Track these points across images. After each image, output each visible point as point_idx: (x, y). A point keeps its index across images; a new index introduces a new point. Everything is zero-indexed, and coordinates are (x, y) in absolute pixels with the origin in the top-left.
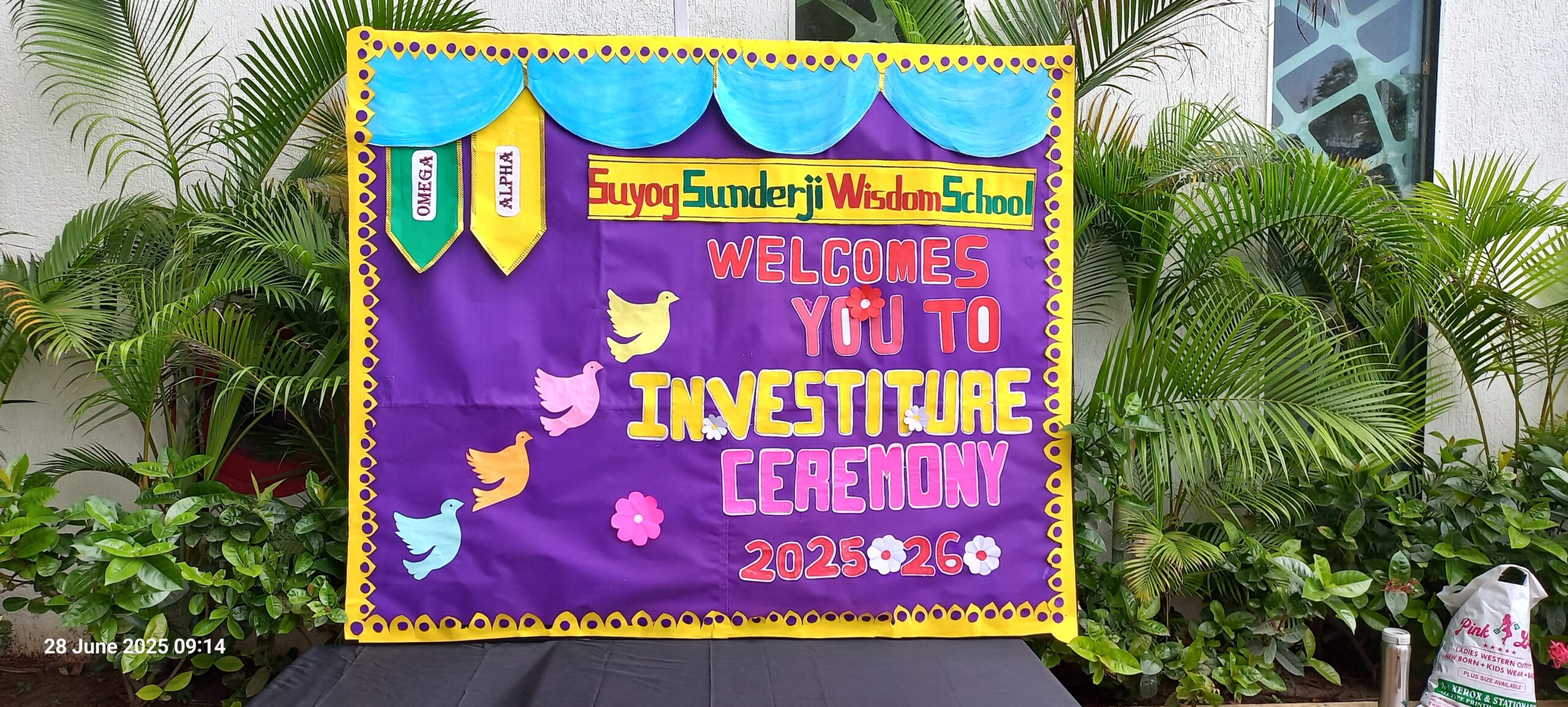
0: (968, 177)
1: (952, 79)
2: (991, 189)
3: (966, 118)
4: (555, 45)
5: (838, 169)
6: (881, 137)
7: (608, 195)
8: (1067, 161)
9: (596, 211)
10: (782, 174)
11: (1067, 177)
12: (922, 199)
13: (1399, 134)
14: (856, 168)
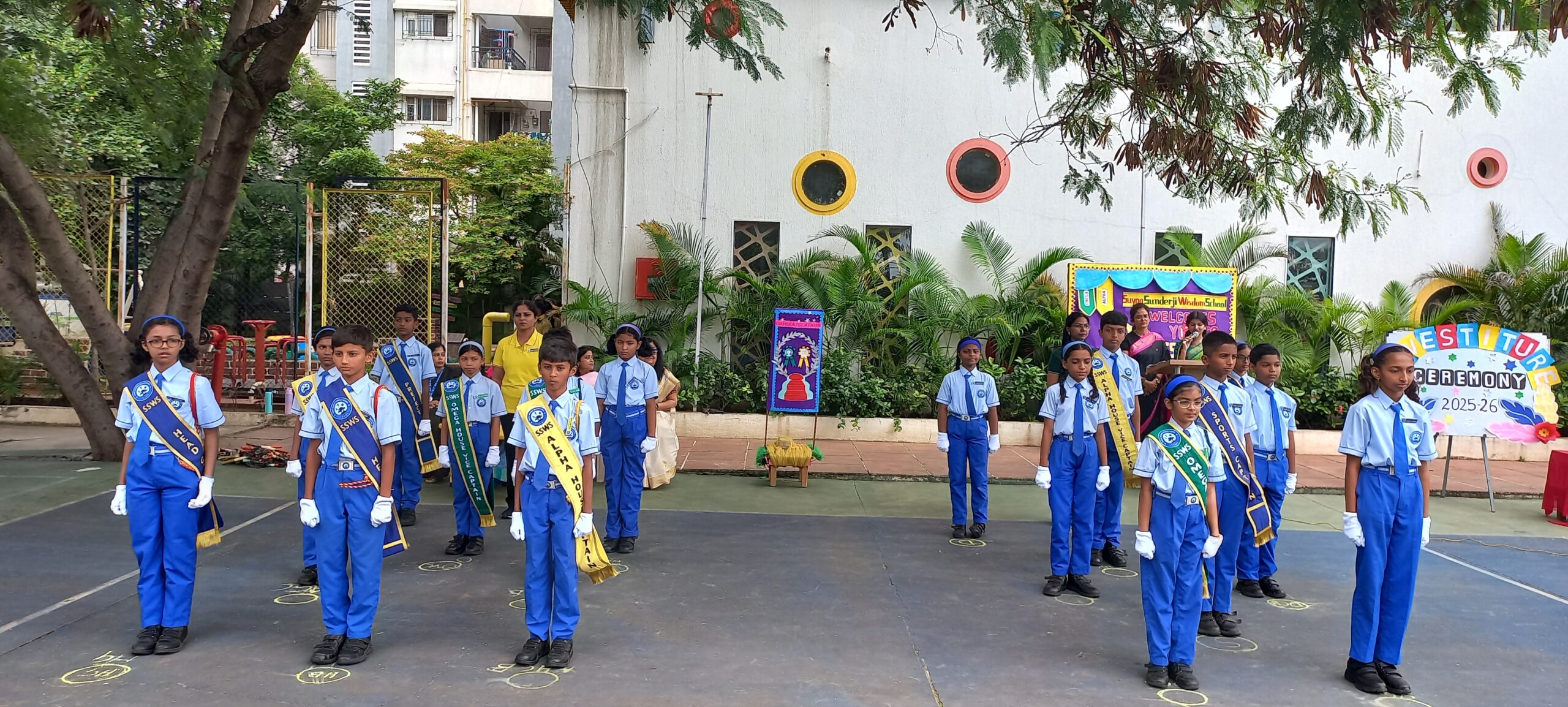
0: (1211, 299)
1: (1208, 275)
2: (1216, 302)
3: (1209, 283)
4: (1116, 267)
5: (1181, 296)
6: (1191, 289)
7: (1127, 300)
8: (1235, 295)
9: (1124, 305)
10: (1167, 297)
11: (1235, 298)
12: (1200, 303)
13: (1324, 283)
14: (1185, 296)
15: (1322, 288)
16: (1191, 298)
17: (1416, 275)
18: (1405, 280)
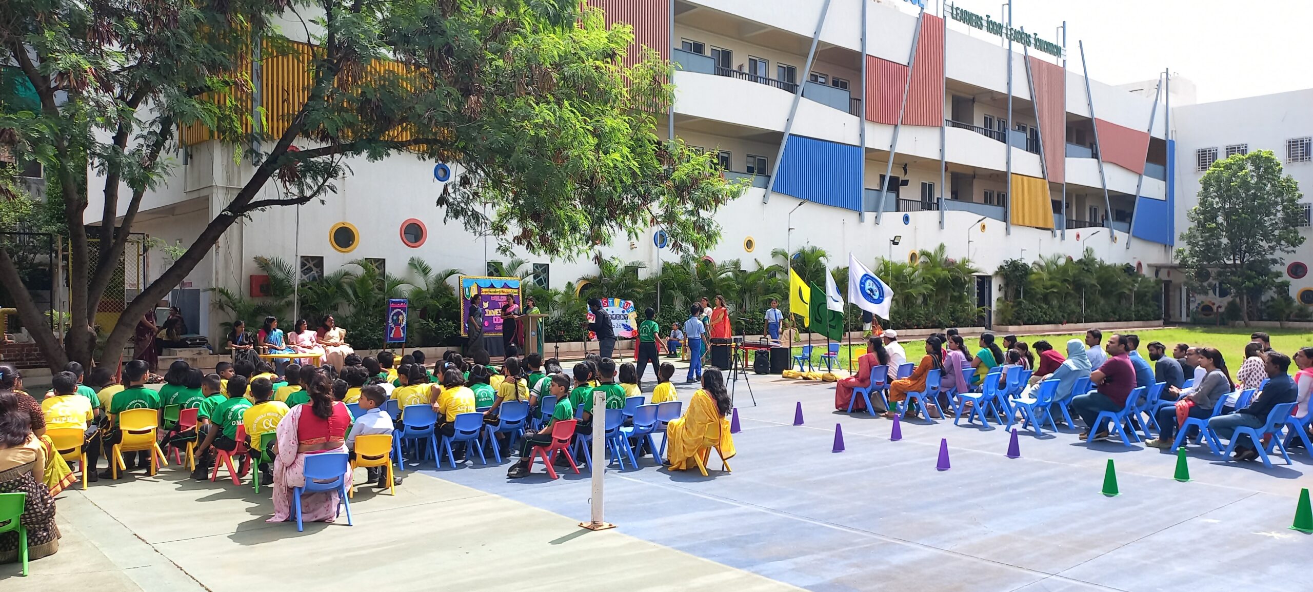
1: (509, 280)
3: (510, 284)
4: (476, 278)
6: (505, 286)
10: (498, 290)
14: (503, 289)
15: (545, 285)
16: (505, 290)
17: (576, 280)
18: (573, 281)
